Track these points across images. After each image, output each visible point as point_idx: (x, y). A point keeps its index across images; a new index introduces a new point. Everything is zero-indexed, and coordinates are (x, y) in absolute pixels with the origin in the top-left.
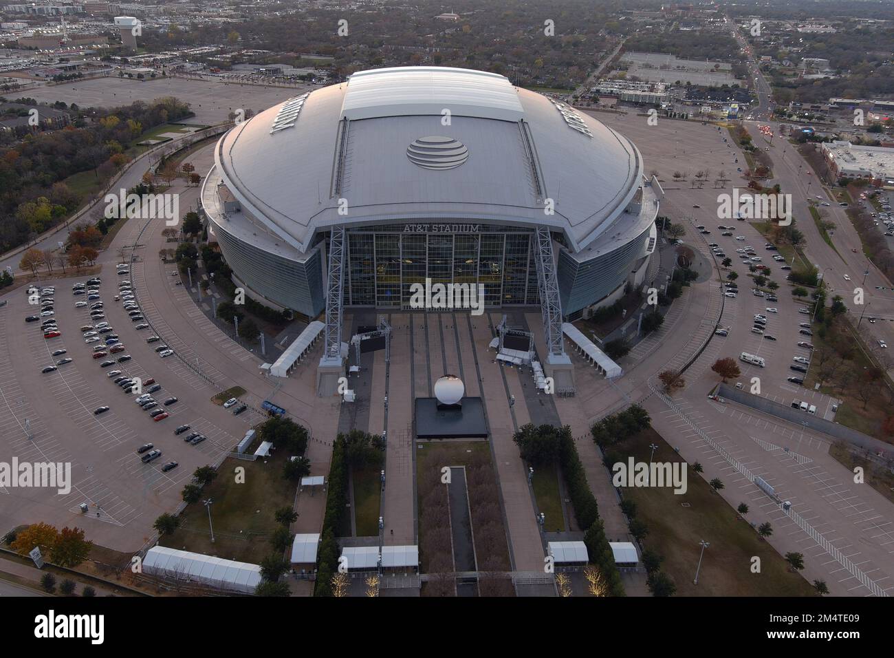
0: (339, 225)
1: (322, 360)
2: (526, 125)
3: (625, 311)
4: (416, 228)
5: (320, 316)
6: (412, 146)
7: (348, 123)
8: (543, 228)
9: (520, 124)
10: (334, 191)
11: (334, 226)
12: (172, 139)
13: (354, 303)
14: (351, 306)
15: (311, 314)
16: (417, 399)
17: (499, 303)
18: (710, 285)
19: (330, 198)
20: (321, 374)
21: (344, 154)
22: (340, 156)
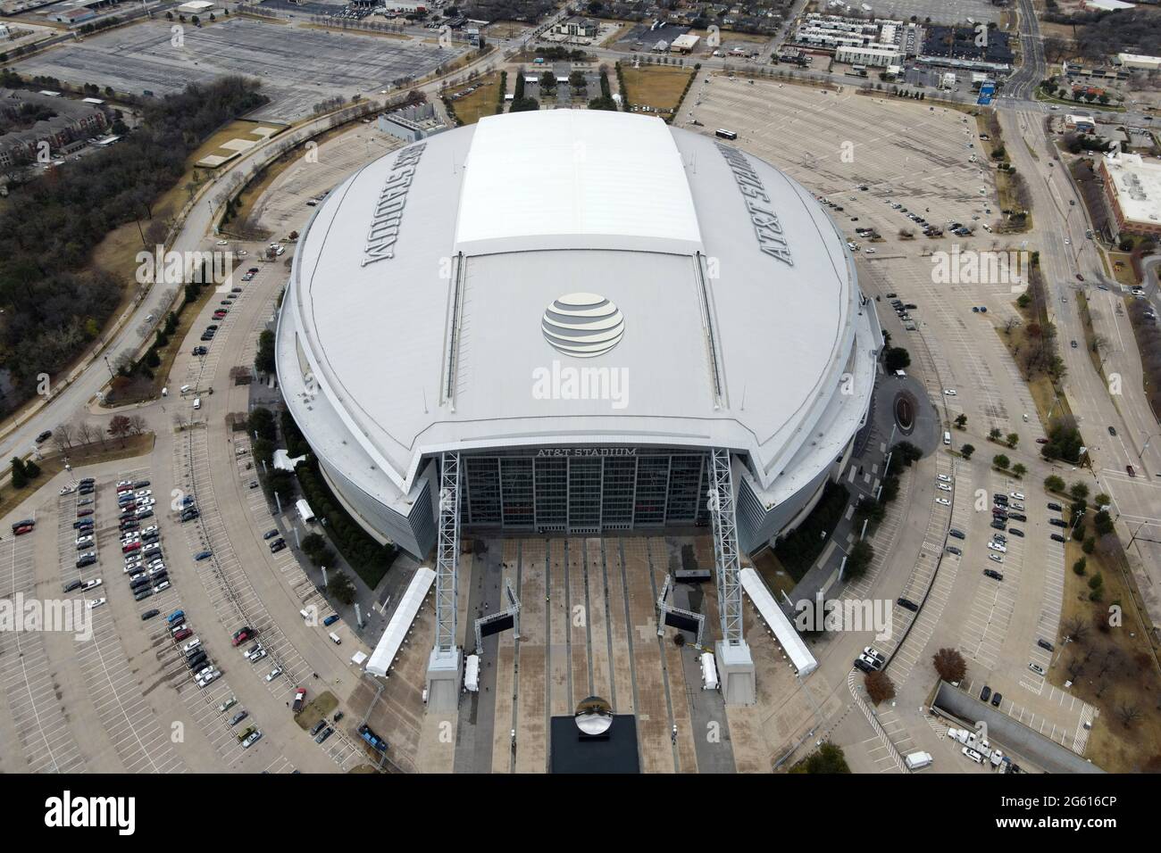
0: (452, 452)
1: (434, 654)
2: (702, 259)
3: (825, 533)
4: (552, 454)
5: (430, 559)
6: (549, 313)
7: (464, 259)
8: (721, 452)
9: (695, 258)
10: (445, 393)
11: (446, 452)
12: (240, 155)
13: (474, 521)
14: (471, 524)
15: (420, 556)
16: (554, 719)
17: (661, 521)
18: (938, 464)
19: (440, 405)
20: (432, 681)
21: (458, 327)
22: (454, 328)
